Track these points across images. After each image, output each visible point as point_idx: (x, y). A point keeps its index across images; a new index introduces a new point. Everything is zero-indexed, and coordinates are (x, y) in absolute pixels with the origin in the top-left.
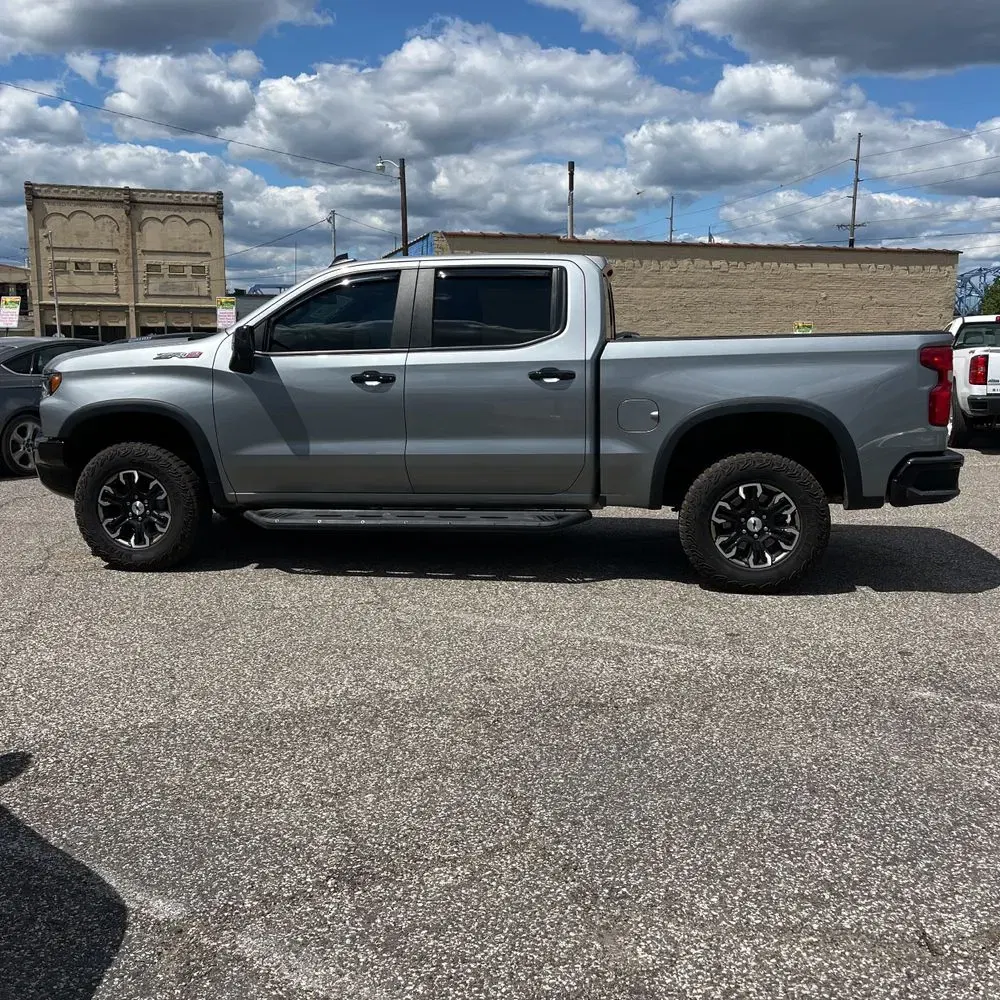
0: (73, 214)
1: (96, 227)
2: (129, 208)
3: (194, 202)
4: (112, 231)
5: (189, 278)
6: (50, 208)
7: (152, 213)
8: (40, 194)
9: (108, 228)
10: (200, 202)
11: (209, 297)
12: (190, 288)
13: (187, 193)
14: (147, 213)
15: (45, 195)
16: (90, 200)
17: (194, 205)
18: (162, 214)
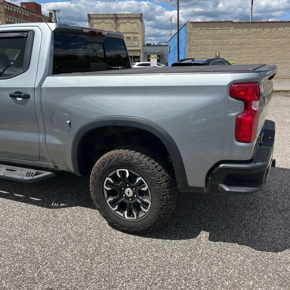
0: (100, 23)
1: (106, 26)
2: (115, 20)
3: (134, 17)
4: (111, 27)
5: (132, 41)
6: (94, 21)
7: (122, 21)
8: (91, 17)
9: (110, 26)
10: (136, 17)
11: (138, 46)
12: (132, 44)
13: (132, 14)
14: (120, 21)
15: (93, 17)
16: (105, 18)
17: (134, 18)
18: (124, 21)
